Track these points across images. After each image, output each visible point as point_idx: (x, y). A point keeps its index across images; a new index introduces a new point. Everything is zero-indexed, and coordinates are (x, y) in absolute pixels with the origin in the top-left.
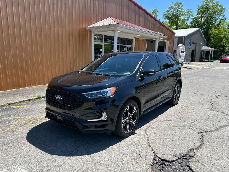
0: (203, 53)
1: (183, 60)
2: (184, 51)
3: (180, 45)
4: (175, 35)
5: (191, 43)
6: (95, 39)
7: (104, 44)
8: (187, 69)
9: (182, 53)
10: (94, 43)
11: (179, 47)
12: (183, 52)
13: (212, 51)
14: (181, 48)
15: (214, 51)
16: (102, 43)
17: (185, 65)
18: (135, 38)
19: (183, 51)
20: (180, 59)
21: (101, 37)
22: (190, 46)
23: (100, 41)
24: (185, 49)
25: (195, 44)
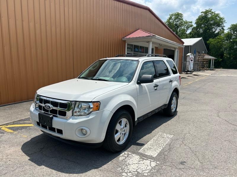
1: (192, 68)
3: (189, 54)
4: (184, 45)
6: (127, 48)
7: (134, 53)
8: (197, 76)
9: (192, 62)
10: (127, 52)
11: (189, 56)
12: (192, 60)
13: (213, 60)
14: (191, 56)
15: (215, 59)
16: (132, 52)
17: (194, 73)
18: (155, 47)
19: (192, 59)
20: (190, 67)
22: (195, 55)
24: (193, 57)
25: (199, 53)
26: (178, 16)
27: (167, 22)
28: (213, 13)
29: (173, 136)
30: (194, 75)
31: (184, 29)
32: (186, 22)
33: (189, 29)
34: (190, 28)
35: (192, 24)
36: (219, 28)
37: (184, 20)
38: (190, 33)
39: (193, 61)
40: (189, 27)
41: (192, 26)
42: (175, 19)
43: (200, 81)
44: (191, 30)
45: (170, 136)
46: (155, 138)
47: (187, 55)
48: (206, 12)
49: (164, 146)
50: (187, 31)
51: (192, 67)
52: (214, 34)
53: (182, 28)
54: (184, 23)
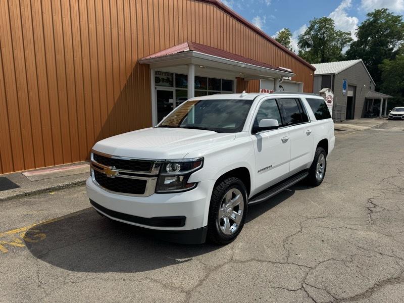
0: (370, 103)
2: (332, 100)
3: (324, 90)
4: (316, 73)
5: (347, 85)
6: (157, 80)
7: (176, 90)
9: (329, 104)
10: (156, 88)
11: (323, 93)
13: (384, 100)
14: (327, 94)
15: (388, 99)
16: (172, 88)
18: (236, 78)
19: (330, 99)
21: (170, 77)
22: (344, 91)
23: (168, 84)
24: (333, 96)
25: (354, 88)
26: (326, 23)
27: (305, 35)
28: (389, 15)
31: (337, 47)
32: (341, 34)
33: (345, 45)
34: (348, 44)
35: (351, 37)
36: (399, 42)
37: (336, 29)
38: (348, 53)
39: (332, 103)
40: (345, 43)
41: (352, 40)
42: (320, 28)
44: (349, 48)
47: (321, 91)
48: (377, 14)
50: (341, 50)
52: (390, 54)
53: (333, 43)
54: (335, 35)
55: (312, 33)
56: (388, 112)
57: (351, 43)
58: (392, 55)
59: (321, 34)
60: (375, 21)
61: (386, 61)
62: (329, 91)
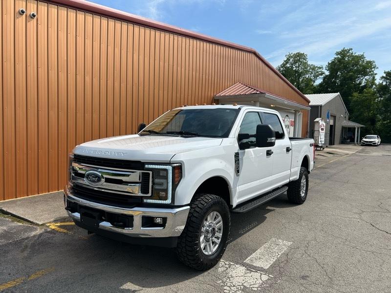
0: (345, 130)
2: (324, 128)
3: (317, 120)
4: (310, 104)
5: (330, 115)
8: (332, 155)
9: (322, 131)
11: (318, 122)
12: (322, 129)
13: (358, 128)
14: (320, 121)
15: (361, 128)
17: (326, 150)
19: (322, 127)
20: (320, 140)
22: (328, 120)
24: (325, 124)
25: (334, 117)
26: (299, 58)
27: (282, 67)
29: (292, 243)
30: (327, 153)
31: (311, 80)
32: (314, 68)
33: (318, 78)
35: (323, 71)
37: (309, 63)
38: (321, 85)
39: (324, 131)
40: (318, 76)
41: (324, 73)
42: (295, 62)
43: (335, 163)
44: (322, 81)
45: (287, 244)
46: (266, 245)
47: (315, 120)
49: (279, 256)
50: (314, 82)
51: (324, 140)
52: (359, 88)
53: (307, 76)
54: (309, 68)
55: (288, 65)
56: (361, 139)
57: (322, 76)
58: (360, 88)
59: (296, 67)
60: (343, 58)
61: (356, 94)
62: (322, 121)
